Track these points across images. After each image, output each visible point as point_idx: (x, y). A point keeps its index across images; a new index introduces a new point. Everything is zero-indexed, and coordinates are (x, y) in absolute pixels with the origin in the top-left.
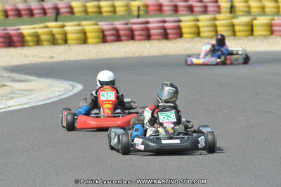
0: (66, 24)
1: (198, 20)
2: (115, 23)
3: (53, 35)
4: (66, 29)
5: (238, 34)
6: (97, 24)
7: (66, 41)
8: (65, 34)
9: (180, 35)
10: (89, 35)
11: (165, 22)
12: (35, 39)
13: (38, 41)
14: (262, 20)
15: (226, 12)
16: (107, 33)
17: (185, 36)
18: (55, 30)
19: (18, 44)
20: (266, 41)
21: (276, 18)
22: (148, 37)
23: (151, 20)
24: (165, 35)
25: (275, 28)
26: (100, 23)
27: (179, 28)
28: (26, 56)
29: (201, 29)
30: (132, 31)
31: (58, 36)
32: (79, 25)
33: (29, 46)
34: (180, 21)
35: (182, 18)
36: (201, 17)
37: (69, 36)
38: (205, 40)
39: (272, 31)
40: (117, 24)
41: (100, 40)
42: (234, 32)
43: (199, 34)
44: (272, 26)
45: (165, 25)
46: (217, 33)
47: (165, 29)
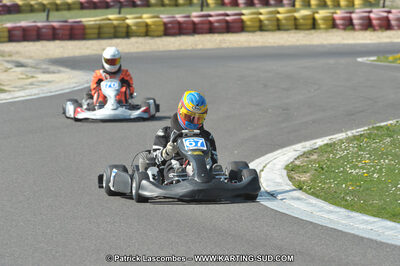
0: (128, 16)
1: (260, 14)
2: (177, 16)
4: (128, 21)
5: (299, 27)
6: (157, 17)
7: (127, 34)
9: (242, 28)
10: (151, 28)
11: (227, 15)
12: (97, 32)
13: (99, 34)
16: (169, 26)
17: (246, 29)
19: (79, 36)
20: (324, 34)
22: (210, 30)
24: (227, 29)
25: (337, 22)
26: (161, 16)
29: (263, 23)
30: (194, 24)
31: (119, 29)
32: (139, 18)
34: (243, 14)
35: (244, 11)
36: (263, 10)
38: (266, 33)
39: (334, 25)
40: (179, 17)
41: (162, 33)
42: (296, 25)
43: (261, 27)
44: (334, 20)
45: (227, 18)
46: (279, 26)
47: (227, 22)
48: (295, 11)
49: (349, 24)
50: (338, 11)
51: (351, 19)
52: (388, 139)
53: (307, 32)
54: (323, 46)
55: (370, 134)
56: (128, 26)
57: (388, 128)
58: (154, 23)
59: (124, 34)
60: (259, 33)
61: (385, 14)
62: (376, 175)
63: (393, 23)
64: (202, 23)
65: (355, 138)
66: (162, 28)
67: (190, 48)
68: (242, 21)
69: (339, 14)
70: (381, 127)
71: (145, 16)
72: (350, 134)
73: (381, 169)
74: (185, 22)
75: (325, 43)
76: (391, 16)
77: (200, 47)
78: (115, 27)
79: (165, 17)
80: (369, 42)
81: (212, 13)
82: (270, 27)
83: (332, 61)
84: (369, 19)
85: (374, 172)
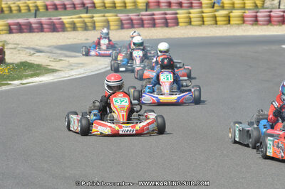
0: (95, 15)
1: (190, 13)
2: (130, 15)
3: (85, 23)
4: (95, 18)
5: (218, 23)
6: (117, 16)
7: (94, 28)
8: (94, 23)
9: (177, 24)
10: (111, 23)
12: (72, 26)
13: (74, 28)
14: (236, 13)
15: (210, 7)
16: (124, 22)
17: (180, 24)
18: (86, 20)
19: (60, 30)
20: (240, 28)
21: (247, 11)
22: (154, 25)
23: (156, 12)
24: (166, 24)
25: (246, 19)
26: (119, 15)
27: (177, 19)
28: (68, 38)
29: (192, 19)
30: (142, 20)
31: (89, 24)
32: (104, 16)
33: (67, 31)
34: (177, 14)
35: (178, 11)
36: (191, 11)
37: (97, 24)
51: (256, 17)
61: (282, 14)
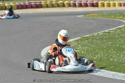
11: (37, 3)
38: (49, 8)
39: (70, 6)
40: (22, 3)
41: (16, 8)
42: (58, 6)
43: (47, 6)
44: (70, 4)
45: (37, 4)
46: (53, 6)
47: (37, 5)
48: (58, 1)
49: (75, 5)
50: (71, 1)
52: (87, 41)
53: (62, 8)
54: (67, 12)
55: (81, 39)
56: (6, 6)
57: (87, 37)
58: (14, 5)
59: (4, 9)
60: (47, 8)
62: (83, 52)
63: (88, 5)
64: (29, 5)
65: (76, 40)
66: (16, 7)
67: (25, 13)
68: (41, 5)
69: (72, 2)
70: (85, 37)
71: (11, 3)
72: (75, 39)
73: (84, 50)
74: (24, 5)
75: (67, 11)
76: (88, 3)
77: (28, 13)
78: (2, 7)
79: (17, 3)
80: (81, 11)
81: (32, 2)
82: (50, 6)
83: (69, 17)
84: (81, 4)
85: (82, 51)
